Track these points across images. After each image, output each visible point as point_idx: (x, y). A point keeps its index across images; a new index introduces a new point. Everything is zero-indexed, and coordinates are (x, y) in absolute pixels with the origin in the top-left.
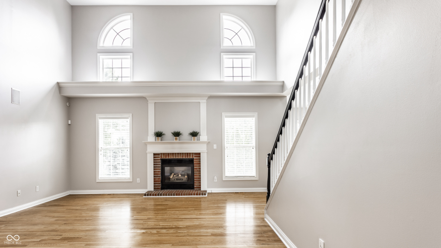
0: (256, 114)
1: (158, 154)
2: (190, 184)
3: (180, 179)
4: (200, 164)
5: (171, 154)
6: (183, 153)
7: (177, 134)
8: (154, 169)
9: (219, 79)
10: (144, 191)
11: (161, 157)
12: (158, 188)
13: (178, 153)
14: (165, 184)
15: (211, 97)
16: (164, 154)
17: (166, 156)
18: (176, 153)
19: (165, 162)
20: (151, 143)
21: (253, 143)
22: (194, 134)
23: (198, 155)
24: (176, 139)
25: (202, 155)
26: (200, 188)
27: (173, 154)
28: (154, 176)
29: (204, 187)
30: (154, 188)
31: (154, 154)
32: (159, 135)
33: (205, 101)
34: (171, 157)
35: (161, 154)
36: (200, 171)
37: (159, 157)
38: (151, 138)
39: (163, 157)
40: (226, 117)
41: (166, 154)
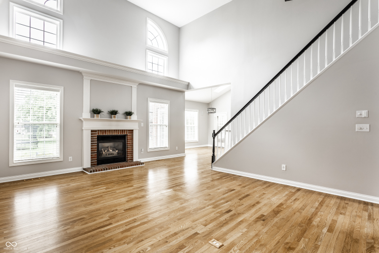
0: (169, 102)
1: (95, 131)
2: (123, 157)
3: (112, 154)
4: (132, 139)
5: (108, 130)
6: (118, 130)
7: (114, 113)
8: (91, 146)
9: (144, 70)
10: (79, 169)
11: (98, 133)
12: (95, 164)
13: (114, 130)
14: (100, 160)
15: (141, 84)
16: (101, 131)
17: (103, 133)
18: (112, 130)
19: (100, 138)
20: (86, 120)
21: (166, 122)
22: (129, 114)
23: (132, 131)
24: (115, 117)
25: (134, 132)
26: (132, 159)
27: (110, 130)
28: (91, 153)
29: (136, 159)
30: (91, 165)
31: (92, 131)
32: (96, 112)
33: (136, 86)
34: (107, 134)
35: (98, 130)
36: (132, 145)
37: (96, 134)
38: (86, 114)
39: (100, 134)
40: (151, 101)
41: (103, 130)
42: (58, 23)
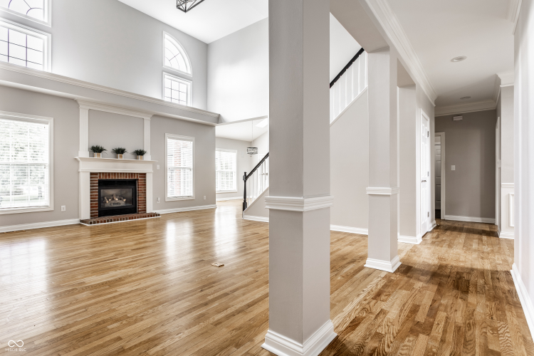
0: (194, 138)
1: (96, 174)
2: (133, 207)
3: (118, 204)
4: (145, 185)
5: (112, 173)
6: (126, 173)
7: (120, 151)
8: (91, 192)
9: (160, 98)
10: (76, 221)
11: (100, 177)
12: (96, 215)
13: (121, 173)
14: (101, 211)
15: (155, 116)
16: (103, 173)
17: (106, 176)
18: (118, 173)
19: (103, 183)
20: (83, 159)
21: (190, 164)
22: (140, 153)
23: (144, 175)
24: (121, 157)
25: (147, 176)
26: (145, 210)
27: (115, 173)
28: (91, 201)
29: (149, 210)
30: (91, 216)
31: (91, 174)
32: (97, 150)
33: (149, 119)
34: (112, 178)
35: (100, 173)
36: (145, 193)
37: (97, 178)
38: (84, 152)
39: (103, 178)
40: (170, 138)
41: (106, 173)
42: (45, 37)
